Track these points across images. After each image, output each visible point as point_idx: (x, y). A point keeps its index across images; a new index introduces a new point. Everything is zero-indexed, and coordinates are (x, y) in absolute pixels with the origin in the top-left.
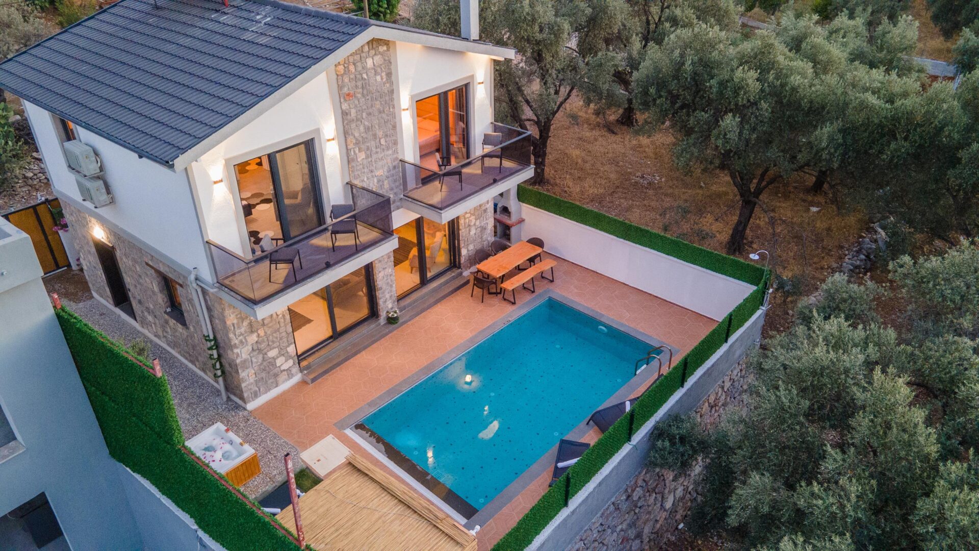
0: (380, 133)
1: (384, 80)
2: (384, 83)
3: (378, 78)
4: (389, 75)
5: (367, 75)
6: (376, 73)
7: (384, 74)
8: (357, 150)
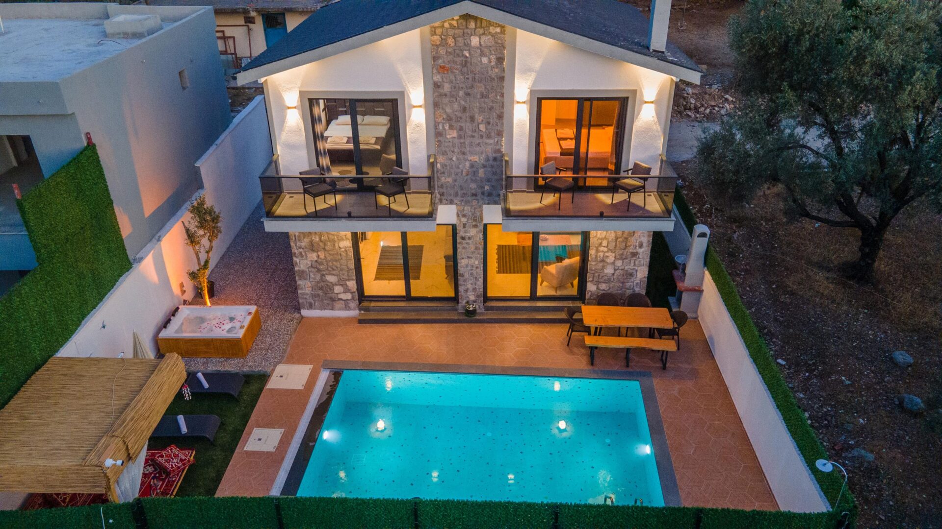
0: (479, 118)
1: (493, 63)
2: (492, 67)
3: (485, 60)
4: (500, 60)
5: (470, 53)
6: (482, 54)
7: (493, 58)
8: (447, 127)
